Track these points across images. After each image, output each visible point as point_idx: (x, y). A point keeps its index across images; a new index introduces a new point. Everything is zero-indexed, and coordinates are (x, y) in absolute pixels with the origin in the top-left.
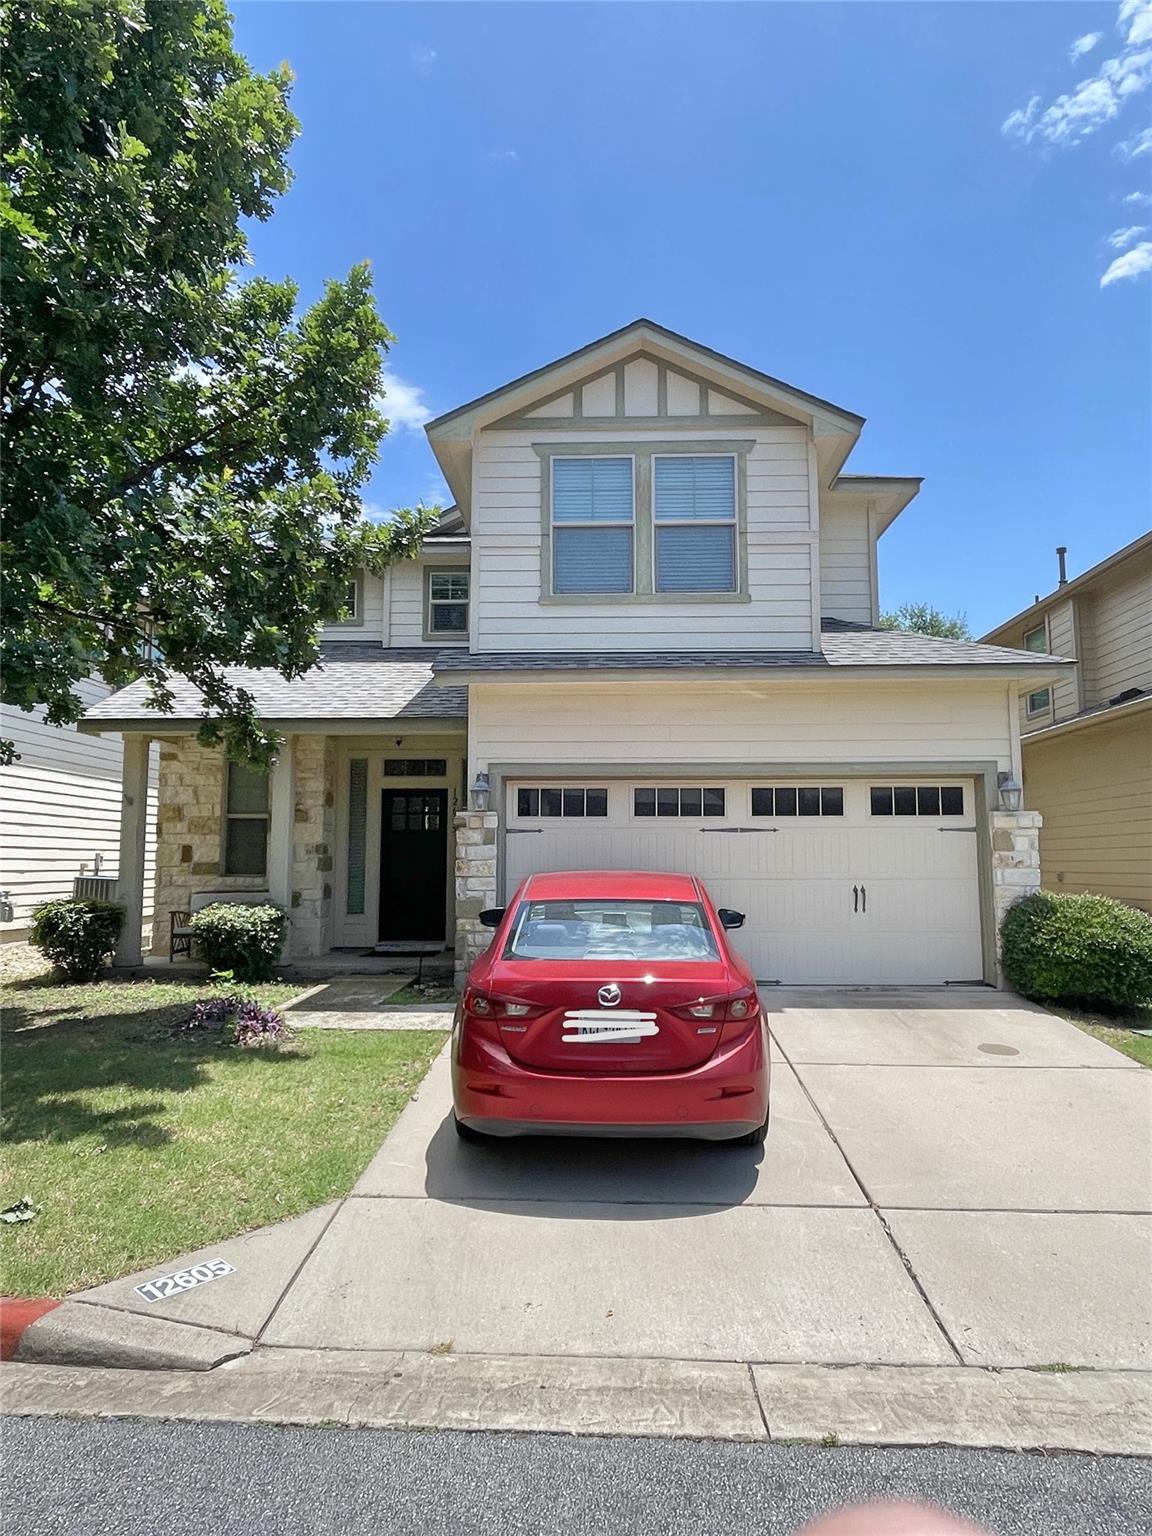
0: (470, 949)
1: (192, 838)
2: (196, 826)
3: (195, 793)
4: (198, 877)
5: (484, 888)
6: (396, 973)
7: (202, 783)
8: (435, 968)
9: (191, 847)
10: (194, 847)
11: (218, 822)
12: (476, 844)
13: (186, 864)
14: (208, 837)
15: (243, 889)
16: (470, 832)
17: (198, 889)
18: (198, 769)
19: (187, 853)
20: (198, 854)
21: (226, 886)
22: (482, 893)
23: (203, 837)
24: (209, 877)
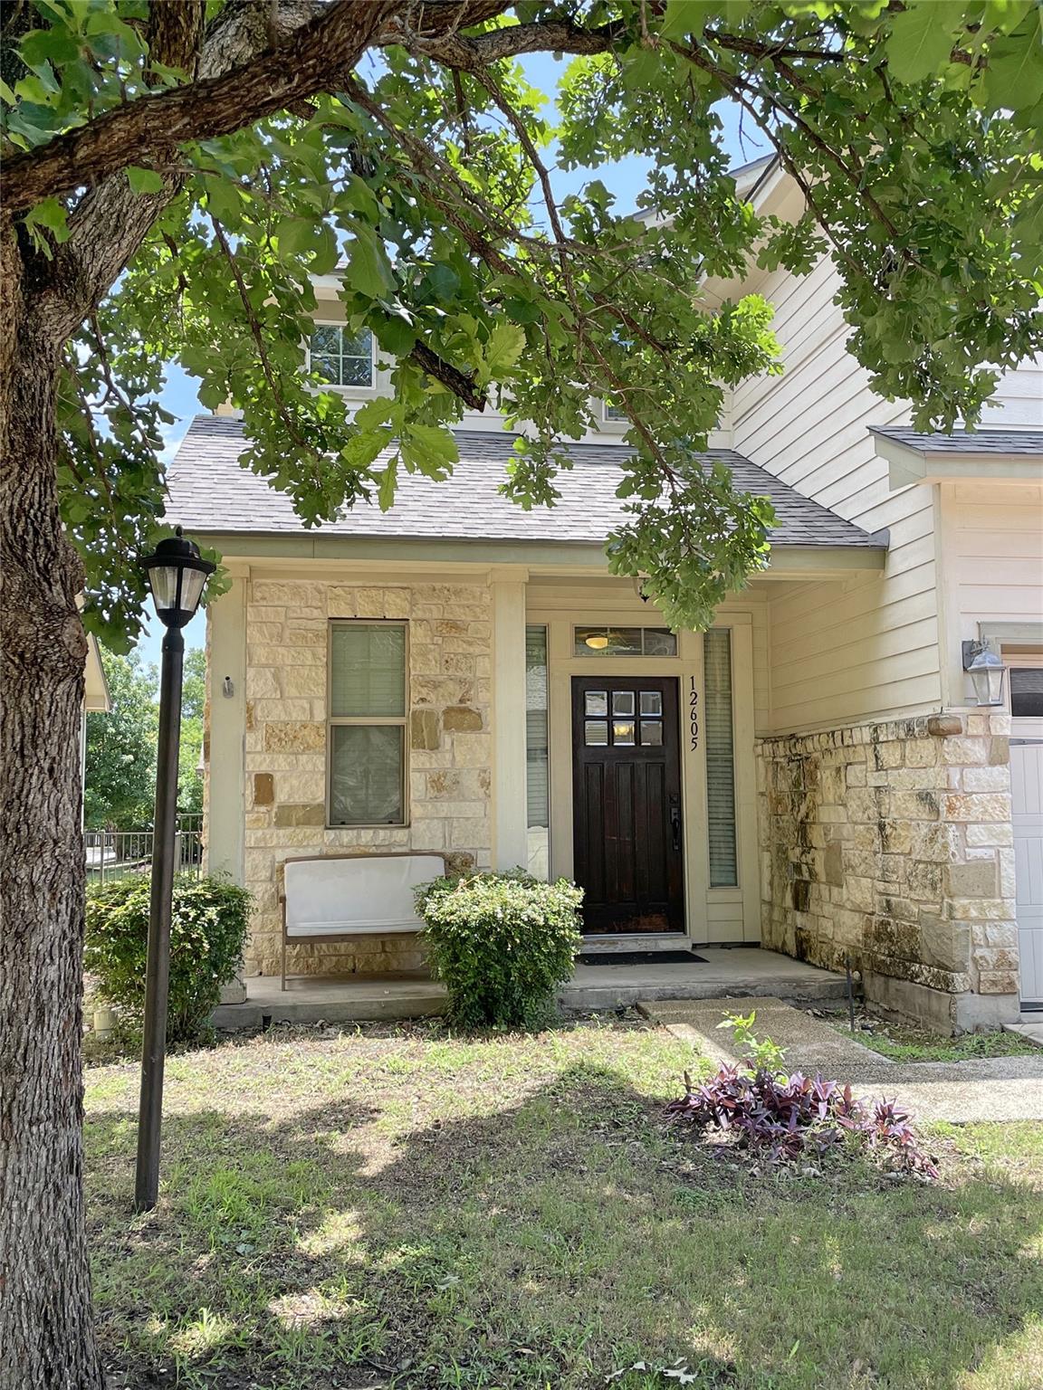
0: (979, 953)
1: (272, 762)
2: (280, 738)
3: (276, 677)
4: (289, 830)
5: (994, 842)
6: (735, 996)
7: (289, 662)
8: (799, 983)
9: (271, 776)
10: (277, 777)
11: (323, 732)
12: (977, 765)
13: (263, 809)
14: (303, 758)
15: (373, 850)
16: (968, 743)
17: (290, 853)
18: (280, 637)
19: (264, 787)
20: (287, 788)
21: (342, 846)
22: (992, 852)
23: (293, 757)
24: (308, 830)
